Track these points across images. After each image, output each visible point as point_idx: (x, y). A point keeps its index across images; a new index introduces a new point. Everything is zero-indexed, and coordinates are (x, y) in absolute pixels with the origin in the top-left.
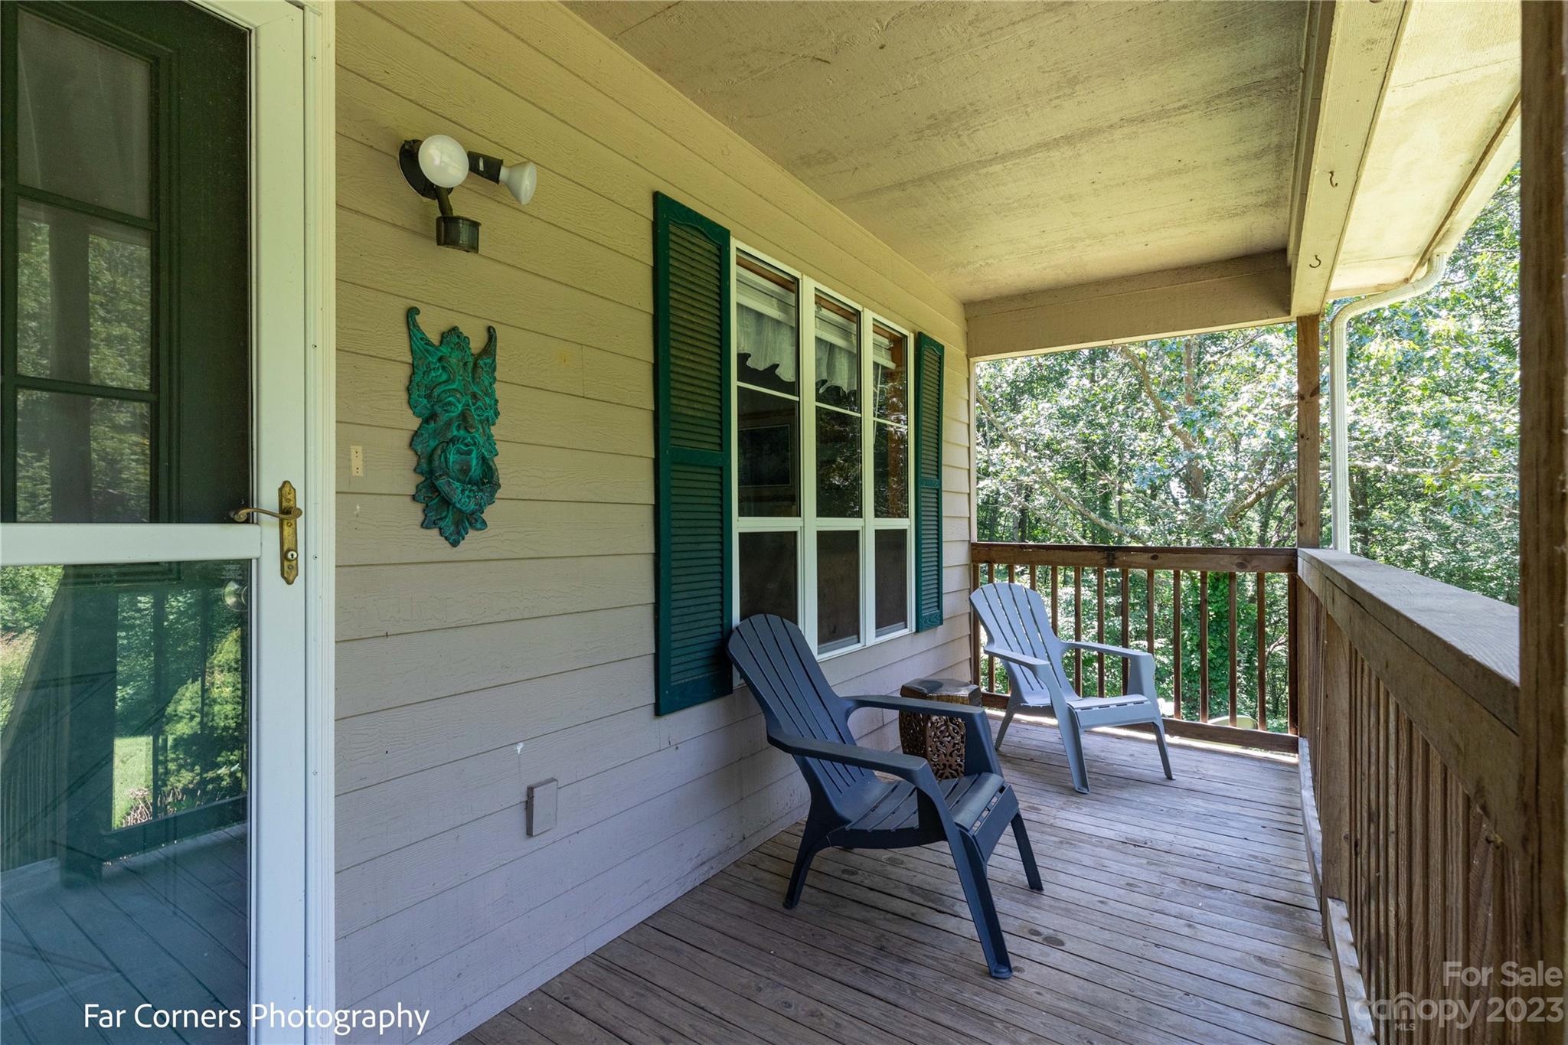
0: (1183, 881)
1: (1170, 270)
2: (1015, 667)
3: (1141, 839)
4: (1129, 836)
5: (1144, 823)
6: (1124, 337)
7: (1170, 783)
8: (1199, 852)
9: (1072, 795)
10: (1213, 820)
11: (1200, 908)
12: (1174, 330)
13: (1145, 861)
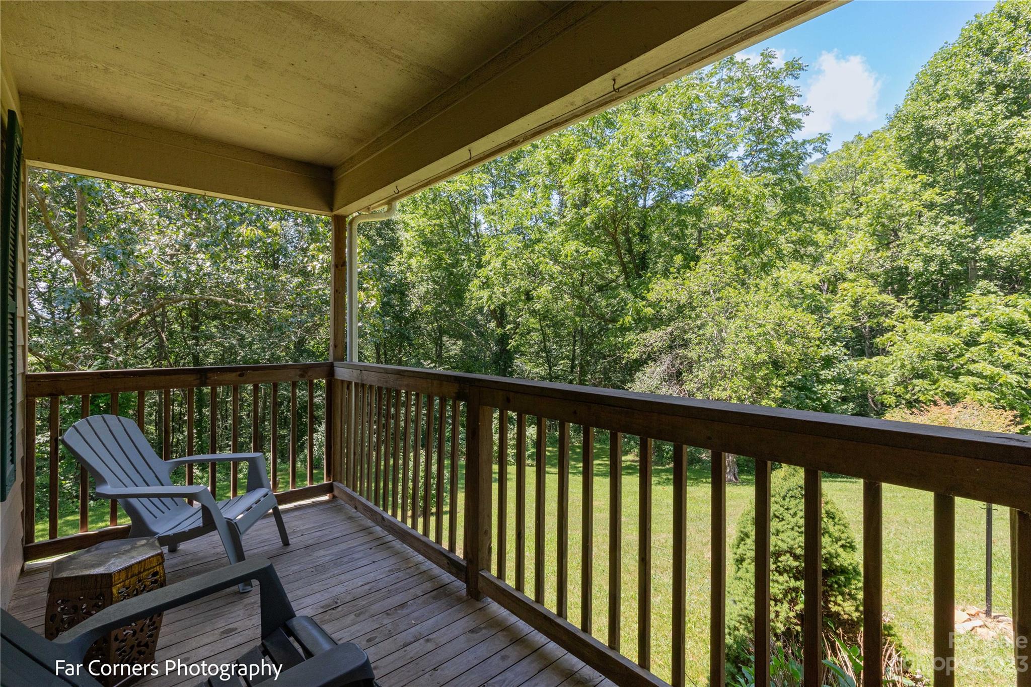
0: (387, 613)
1: (259, 152)
2: (133, 501)
3: (330, 601)
4: (322, 604)
5: (316, 587)
6: (218, 192)
7: (289, 549)
8: (367, 587)
9: (241, 599)
10: (345, 560)
11: (416, 625)
12: (259, 199)
13: (352, 616)
